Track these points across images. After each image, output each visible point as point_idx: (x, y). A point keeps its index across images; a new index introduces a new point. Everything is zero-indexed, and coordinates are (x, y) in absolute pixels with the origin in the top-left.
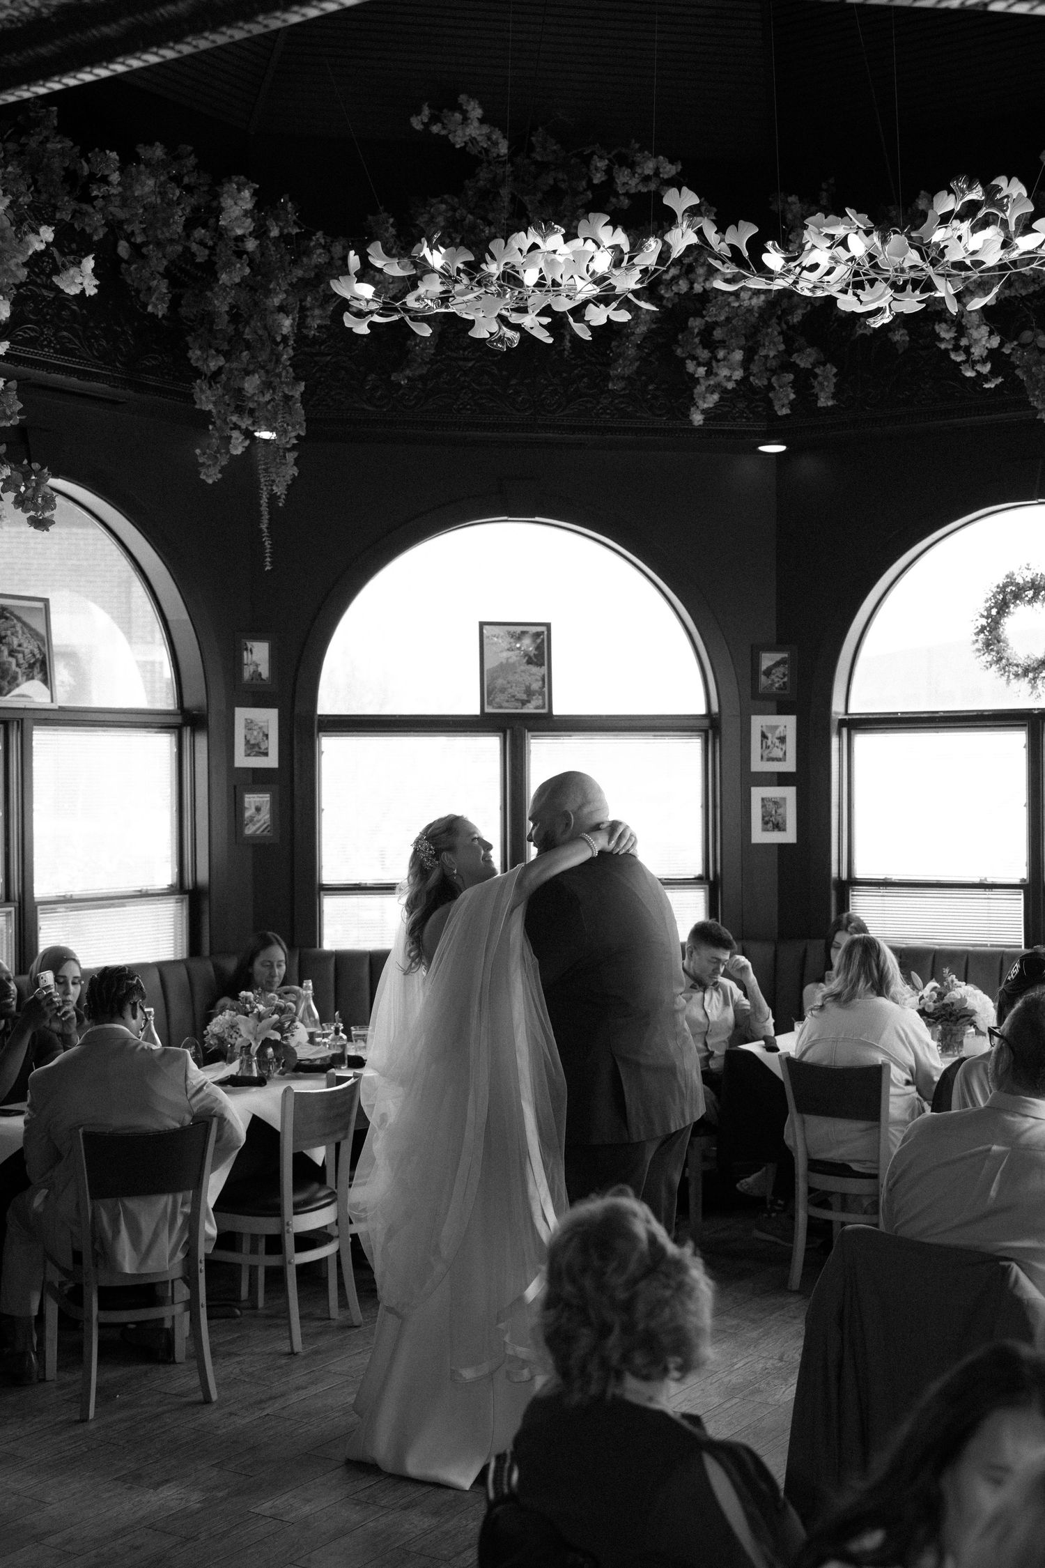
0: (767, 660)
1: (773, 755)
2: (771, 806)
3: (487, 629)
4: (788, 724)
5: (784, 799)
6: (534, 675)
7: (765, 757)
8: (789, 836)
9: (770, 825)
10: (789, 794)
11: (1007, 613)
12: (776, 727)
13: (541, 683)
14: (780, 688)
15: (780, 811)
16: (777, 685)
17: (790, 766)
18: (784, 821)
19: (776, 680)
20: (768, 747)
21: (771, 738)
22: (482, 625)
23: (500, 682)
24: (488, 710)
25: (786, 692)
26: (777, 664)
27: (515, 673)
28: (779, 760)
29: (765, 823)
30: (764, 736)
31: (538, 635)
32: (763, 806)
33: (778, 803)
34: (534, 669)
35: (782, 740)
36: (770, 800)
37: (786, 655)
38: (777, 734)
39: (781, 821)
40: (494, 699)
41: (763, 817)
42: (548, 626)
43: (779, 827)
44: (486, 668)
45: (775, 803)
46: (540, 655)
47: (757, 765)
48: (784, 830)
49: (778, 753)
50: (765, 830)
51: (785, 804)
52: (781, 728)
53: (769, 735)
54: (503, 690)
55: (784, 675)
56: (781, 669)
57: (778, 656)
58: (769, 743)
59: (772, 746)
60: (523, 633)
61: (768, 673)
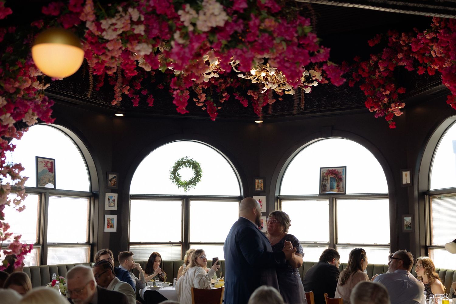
0: (111, 176)
1: (111, 205)
2: (110, 220)
3: (38, 158)
4: (115, 196)
5: (113, 218)
6: (51, 175)
7: (109, 205)
8: (114, 230)
9: (110, 226)
10: (115, 217)
11: (179, 169)
12: (112, 197)
13: (52, 178)
14: (114, 185)
15: (112, 222)
16: (113, 184)
17: (115, 209)
18: (114, 225)
19: (113, 183)
20: (110, 203)
21: (111, 200)
22: (37, 158)
23: (42, 177)
24: (39, 186)
25: (116, 186)
26: (113, 178)
27: (46, 174)
28: (112, 207)
29: (108, 226)
30: (109, 199)
31: (52, 163)
32: (108, 220)
33: (112, 220)
34: (51, 174)
35: (114, 201)
36: (110, 219)
37: (116, 176)
38: (112, 199)
39: (112, 225)
40: (40, 183)
41: (108, 224)
42: (54, 160)
43: (112, 227)
44: (39, 172)
45: (111, 219)
46: (52, 169)
47: (107, 208)
48: (113, 228)
49: (112, 205)
50: (108, 228)
51: (114, 220)
52: (114, 197)
53: (110, 199)
54: (43, 180)
55: (115, 181)
56: (114, 180)
57: (114, 176)
58: (110, 201)
59: (111, 202)
60: (48, 161)
61: (111, 180)
